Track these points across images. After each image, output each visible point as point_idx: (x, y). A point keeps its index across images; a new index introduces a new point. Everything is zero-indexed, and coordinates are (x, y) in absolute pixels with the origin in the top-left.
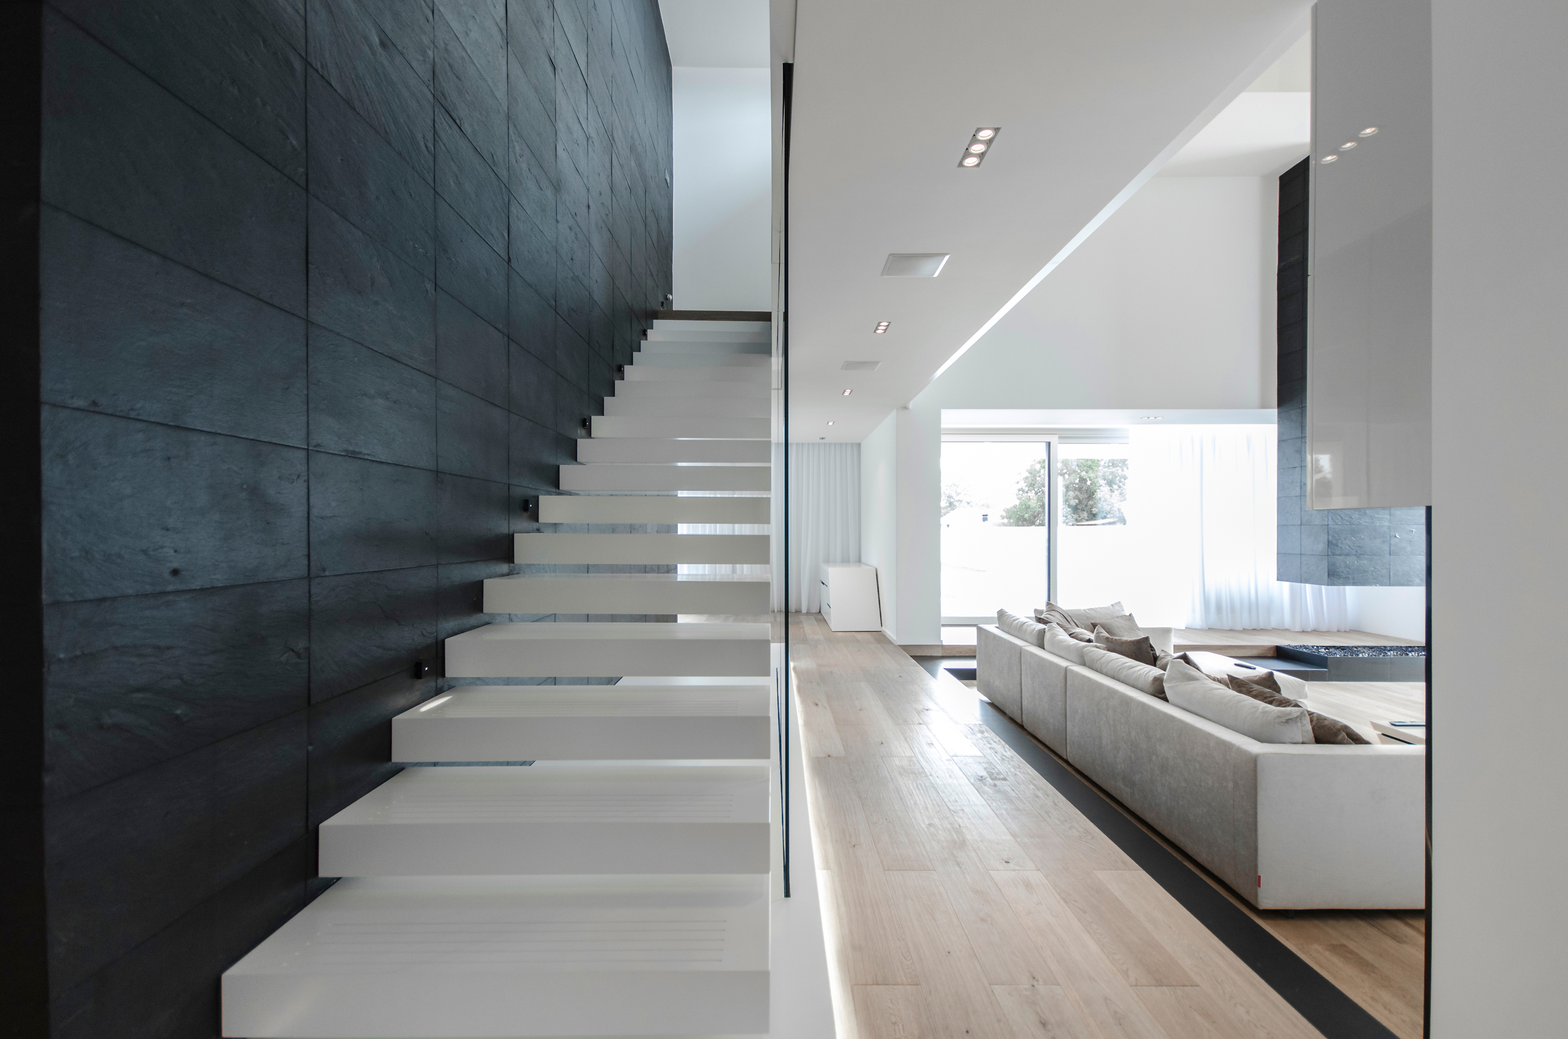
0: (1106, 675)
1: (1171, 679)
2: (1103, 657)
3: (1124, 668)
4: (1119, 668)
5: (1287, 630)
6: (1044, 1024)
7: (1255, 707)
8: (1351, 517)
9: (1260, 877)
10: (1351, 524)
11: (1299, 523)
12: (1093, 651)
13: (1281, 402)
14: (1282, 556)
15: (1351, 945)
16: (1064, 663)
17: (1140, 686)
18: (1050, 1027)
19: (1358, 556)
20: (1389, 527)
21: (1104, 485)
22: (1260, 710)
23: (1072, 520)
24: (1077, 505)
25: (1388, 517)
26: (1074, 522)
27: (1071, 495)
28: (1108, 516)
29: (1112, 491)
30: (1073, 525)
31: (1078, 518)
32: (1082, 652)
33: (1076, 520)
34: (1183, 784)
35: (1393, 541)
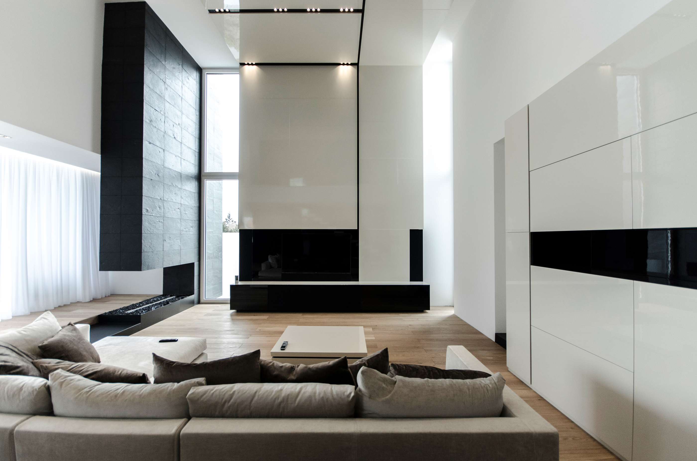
8: (151, 229)
11: (120, 232)
13: (104, 152)
20: (163, 235)
25: (162, 229)
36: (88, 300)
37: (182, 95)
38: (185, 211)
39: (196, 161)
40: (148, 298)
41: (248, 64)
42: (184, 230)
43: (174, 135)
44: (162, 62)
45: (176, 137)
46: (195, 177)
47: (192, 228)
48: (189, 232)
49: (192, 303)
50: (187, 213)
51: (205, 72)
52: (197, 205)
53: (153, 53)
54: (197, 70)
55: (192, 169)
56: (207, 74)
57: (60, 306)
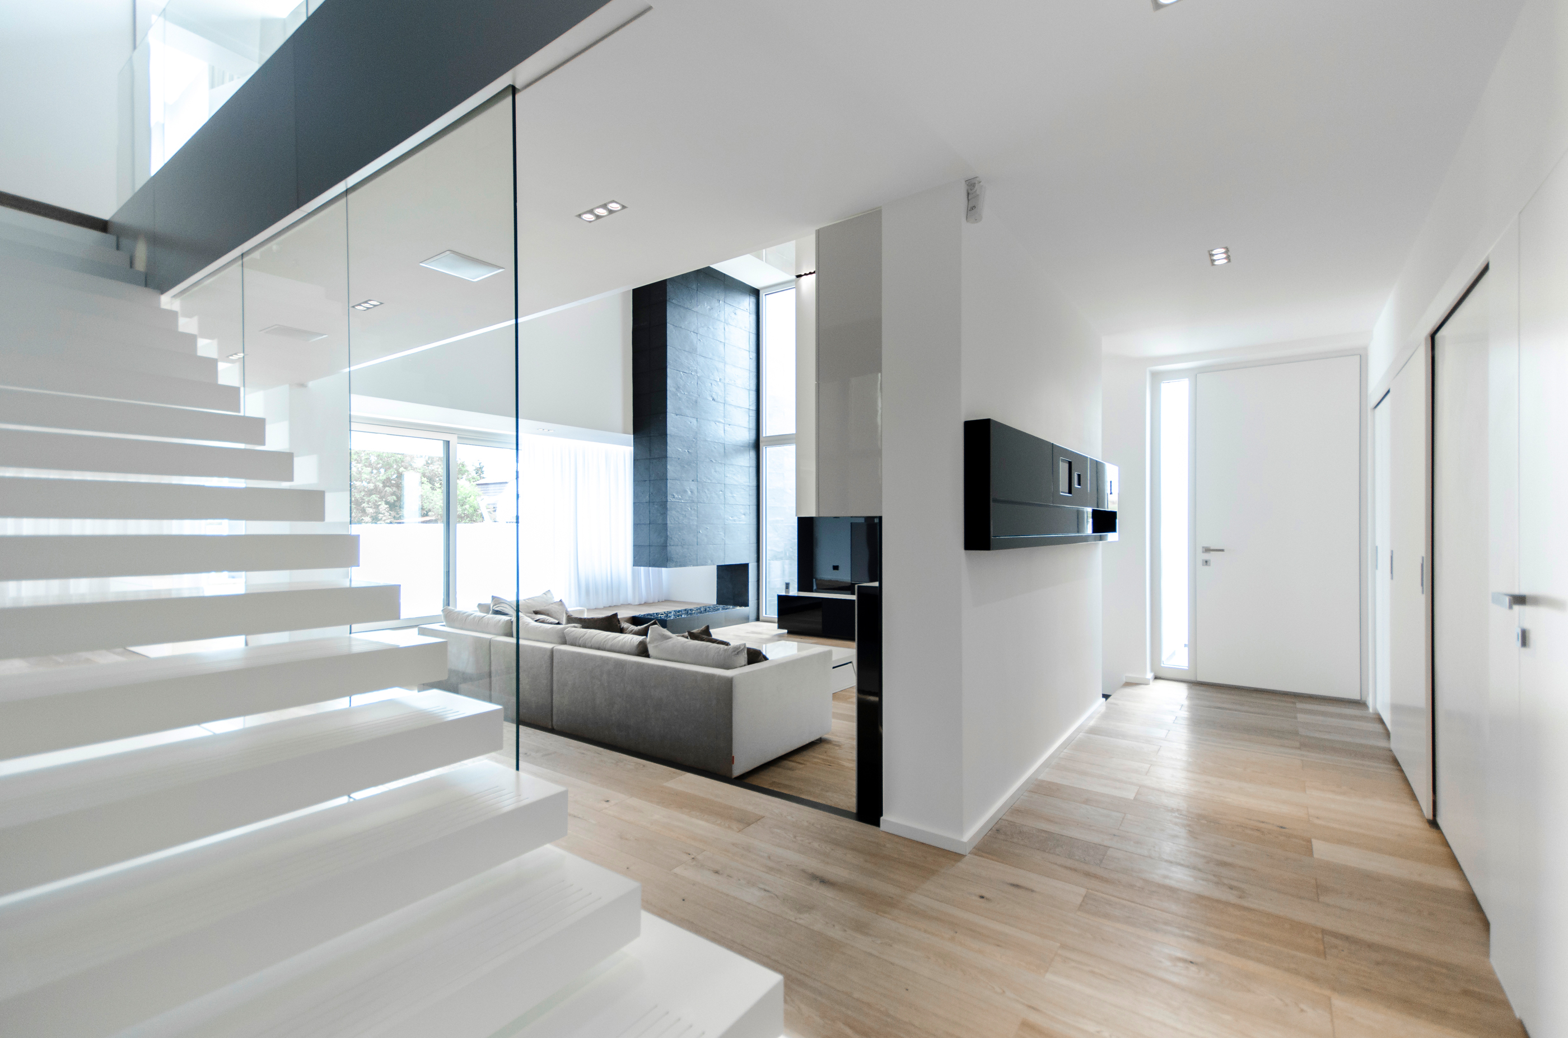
0: (591, 648)
1: (652, 641)
2: (586, 634)
3: (609, 639)
4: (603, 641)
5: (629, 604)
6: (717, 872)
7: (718, 648)
8: (679, 518)
9: (733, 757)
10: (679, 523)
11: (648, 523)
12: (574, 630)
13: (636, 431)
14: (637, 547)
15: (776, 780)
16: (549, 646)
17: (626, 651)
18: (721, 872)
19: (682, 546)
20: (697, 526)
21: (425, 482)
22: (722, 649)
23: (390, 517)
24: (395, 501)
25: (696, 518)
26: (392, 520)
27: (388, 491)
28: (430, 513)
29: (433, 489)
30: (391, 523)
31: (396, 515)
32: (563, 633)
33: (394, 517)
34: (676, 713)
35: (699, 535)
36: (637, 603)
37: (725, 339)
38: (732, 493)
39: (750, 422)
40: (699, 607)
41: (806, 274)
42: (731, 518)
43: (712, 396)
44: (693, 309)
45: (715, 397)
46: (751, 445)
47: (744, 516)
48: (740, 521)
49: (746, 620)
50: (735, 495)
51: (762, 294)
52: (754, 483)
53: (680, 304)
54: (750, 295)
55: (749, 436)
56: (766, 295)
57: (610, 606)
